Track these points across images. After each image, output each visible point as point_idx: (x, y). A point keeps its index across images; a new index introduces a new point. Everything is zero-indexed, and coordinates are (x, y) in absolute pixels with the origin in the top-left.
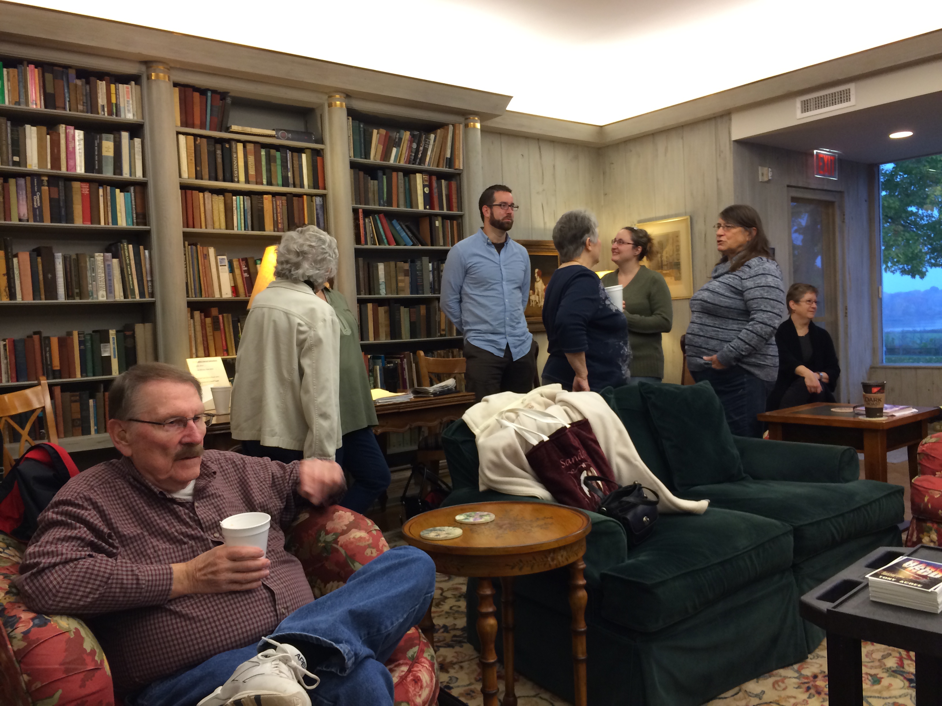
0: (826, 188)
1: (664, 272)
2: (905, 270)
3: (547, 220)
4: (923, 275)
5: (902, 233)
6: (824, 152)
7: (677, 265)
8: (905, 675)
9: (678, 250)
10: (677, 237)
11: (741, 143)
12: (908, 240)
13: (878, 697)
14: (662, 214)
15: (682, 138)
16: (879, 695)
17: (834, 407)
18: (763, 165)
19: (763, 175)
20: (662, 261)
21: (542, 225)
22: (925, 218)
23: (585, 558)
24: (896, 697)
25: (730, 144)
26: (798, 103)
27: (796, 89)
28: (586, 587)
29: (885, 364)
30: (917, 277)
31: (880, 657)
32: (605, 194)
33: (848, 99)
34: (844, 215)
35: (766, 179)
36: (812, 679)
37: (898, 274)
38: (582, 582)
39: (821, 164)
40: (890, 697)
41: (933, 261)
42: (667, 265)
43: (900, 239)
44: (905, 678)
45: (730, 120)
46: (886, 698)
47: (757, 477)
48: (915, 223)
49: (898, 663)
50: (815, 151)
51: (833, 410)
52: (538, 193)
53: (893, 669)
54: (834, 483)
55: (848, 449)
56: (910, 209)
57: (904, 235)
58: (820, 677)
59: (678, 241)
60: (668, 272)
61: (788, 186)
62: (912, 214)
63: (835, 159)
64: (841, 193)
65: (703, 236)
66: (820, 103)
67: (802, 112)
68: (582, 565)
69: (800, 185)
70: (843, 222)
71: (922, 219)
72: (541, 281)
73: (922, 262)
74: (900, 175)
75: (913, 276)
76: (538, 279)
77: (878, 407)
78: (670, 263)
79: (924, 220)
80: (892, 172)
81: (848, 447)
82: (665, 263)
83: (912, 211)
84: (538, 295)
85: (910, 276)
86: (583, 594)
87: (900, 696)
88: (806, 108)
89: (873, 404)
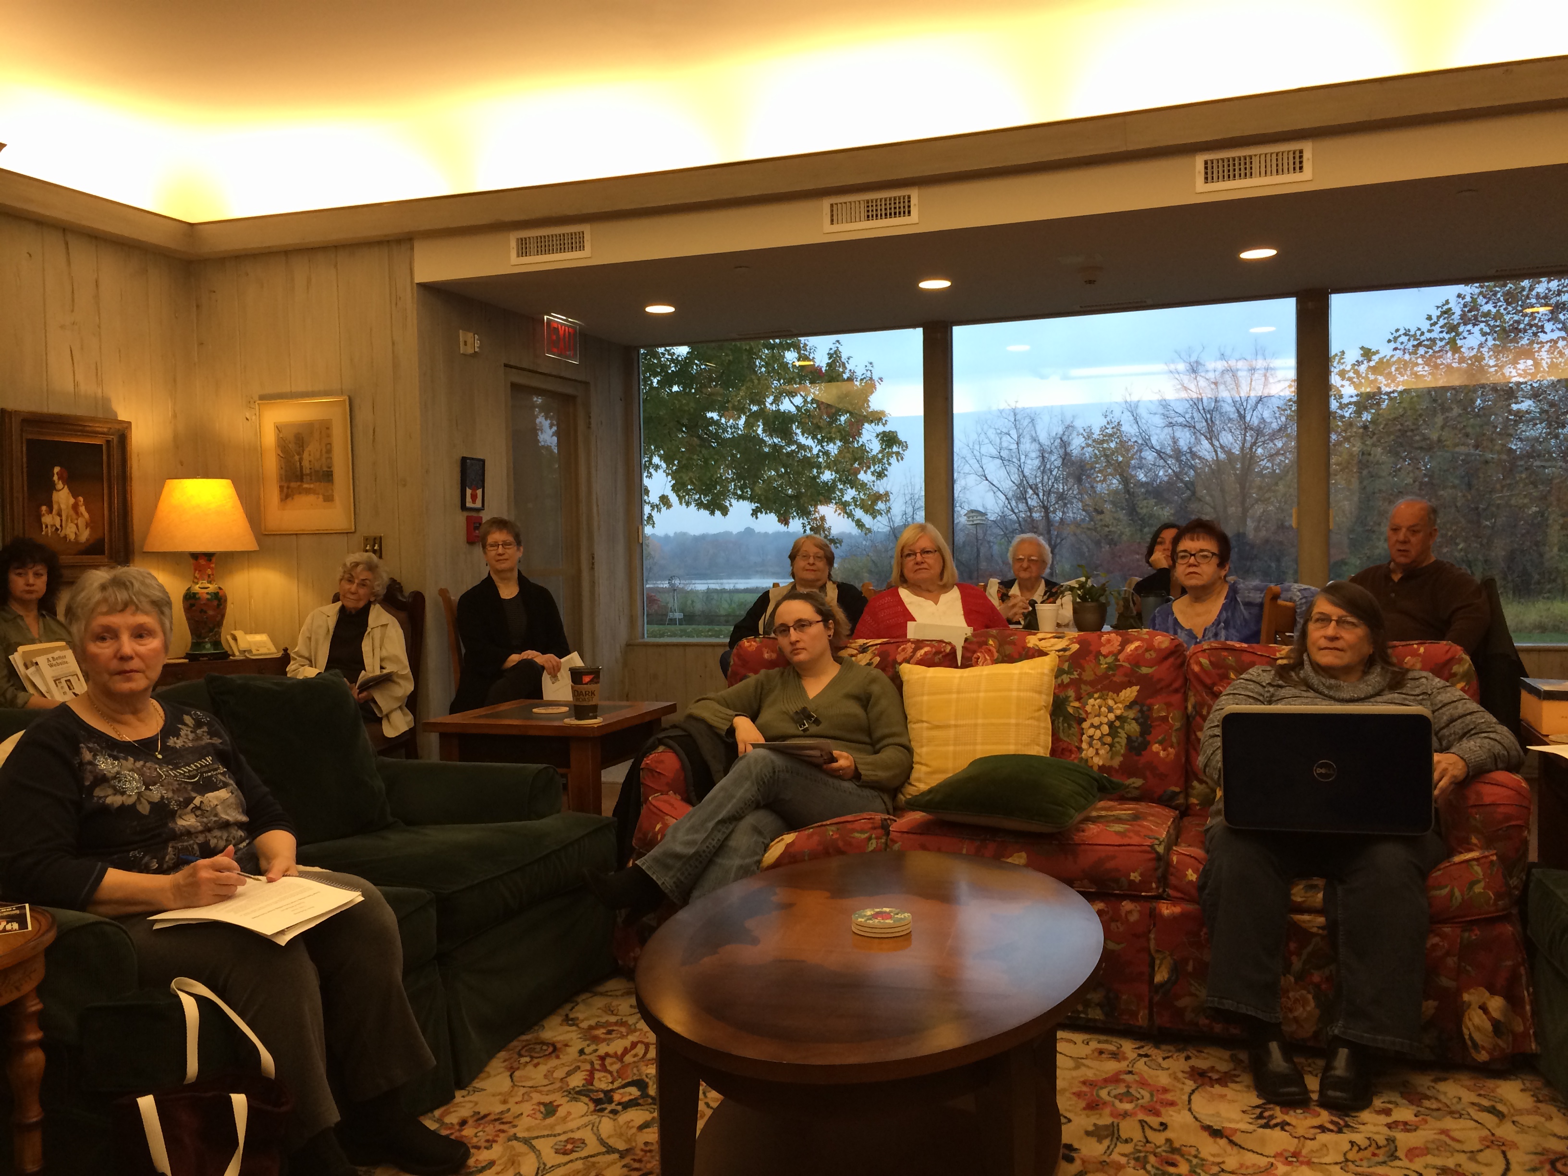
0: (563, 374)
1: (305, 486)
2: (702, 502)
3: (80, 377)
4: (725, 511)
5: (698, 449)
6: (558, 318)
7: (327, 476)
8: (591, 1095)
9: (329, 451)
10: (328, 428)
11: (429, 289)
12: (706, 461)
13: (548, 1136)
14: (302, 388)
15: (336, 266)
16: (550, 1133)
17: (537, 706)
18: (468, 329)
19: (465, 343)
20: (301, 467)
21: (70, 387)
22: (729, 429)
23: (40, 991)
24: (572, 1131)
25: (412, 289)
26: (513, 239)
27: (507, 218)
28: (40, 1044)
29: (647, 639)
30: (718, 513)
31: (563, 1075)
32: (201, 344)
33: (582, 248)
34: (590, 417)
35: (470, 351)
36: (457, 1127)
37: (693, 507)
38: (34, 1036)
39: (554, 337)
40: (564, 1133)
41: (739, 492)
42: (310, 475)
43: (695, 457)
44: (591, 1099)
45: (412, 249)
46: (559, 1135)
47: (411, 822)
48: (716, 436)
49: (585, 1079)
50: (545, 317)
51: (535, 710)
52: (62, 327)
53: (578, 1089)
54: (521, 821)
55: (545, 768)
56: (709, 415)
57: (701, 452)
58: (471, 1122)
59: (329, 436)
60: (312, 486)
61: (506, 365)
62: (712, 421)
63: (575, 331)
64: (586, 384)
65: (371, 432)
66: (545, 246)
67: (518, 256)
68: (34, 1006)
69: (524, 365)
70: (589, 428)
71: (725, 430)
72: (66, 490)
73: (724, 494)
74: (696, 365)
75: (712, 513)
76: (60, 485)
77: (591, 703)
78: (317, 472)
79: (727, 432)
80: (686, 358)
81: (545, 765)
82: (306, 471)
83: (712, 418)
84: (60, 515)
85: (707, 512)
86: (36, 1058)
87: (578, 1129)
88: (524, 249)
89: (584, 700)
